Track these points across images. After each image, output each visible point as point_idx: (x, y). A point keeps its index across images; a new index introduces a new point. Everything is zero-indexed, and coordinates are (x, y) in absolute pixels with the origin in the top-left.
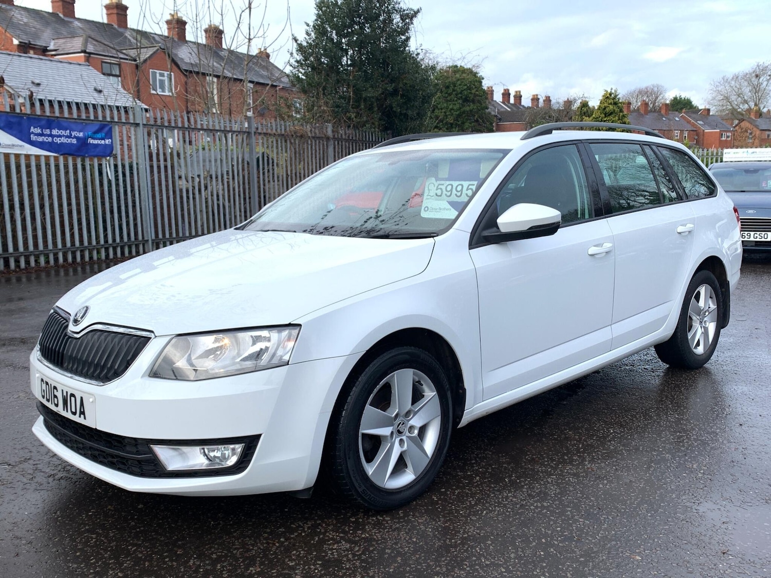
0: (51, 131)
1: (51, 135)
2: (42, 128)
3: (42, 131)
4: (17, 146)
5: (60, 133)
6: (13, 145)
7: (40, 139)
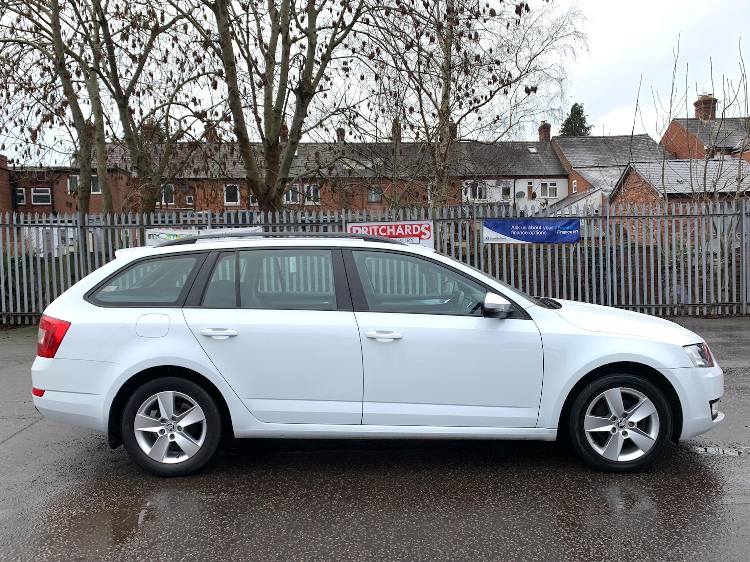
0: (528, 228)
1: (527, 230)
2: (520, 226)
3: (521, 228)
4: (501, 238)
5: (534, 228)
6: (498, 238)
7: (519, 233)
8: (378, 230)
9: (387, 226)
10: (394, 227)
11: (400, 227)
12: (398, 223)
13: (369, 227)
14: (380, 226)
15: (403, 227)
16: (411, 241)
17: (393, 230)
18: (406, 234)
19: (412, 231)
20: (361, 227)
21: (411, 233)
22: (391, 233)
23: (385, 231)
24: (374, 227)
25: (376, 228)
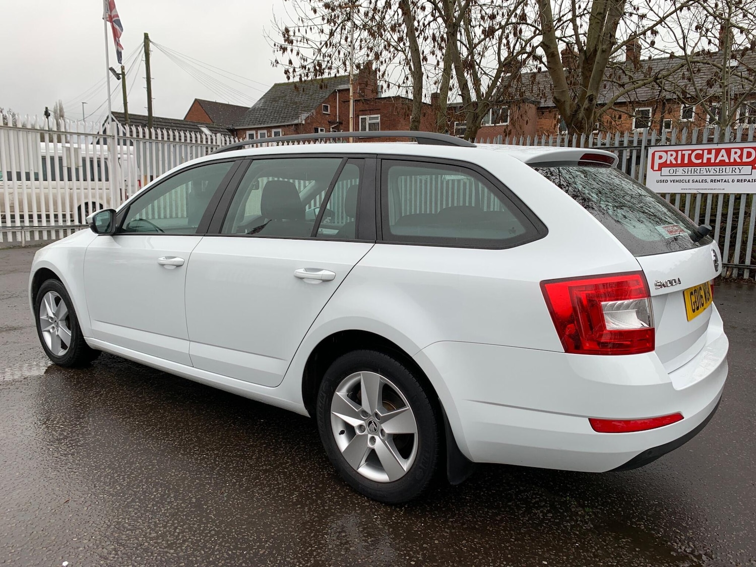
8: (690, 155)
9: (703, 150)
10: (713, 152)
11: (723, 152)
12: (720, 146)
13: (677, 152)
14: (693, 151)
15: (728, 151)
16: (737, 171)
17: (712, 156)
18: (732, 160)
19: (741, 157)
20: (666, 152)
21: (738, 160)
22: (709, 159)
23: (699, 156)
24: (684, 152)
25: (687, 153)
